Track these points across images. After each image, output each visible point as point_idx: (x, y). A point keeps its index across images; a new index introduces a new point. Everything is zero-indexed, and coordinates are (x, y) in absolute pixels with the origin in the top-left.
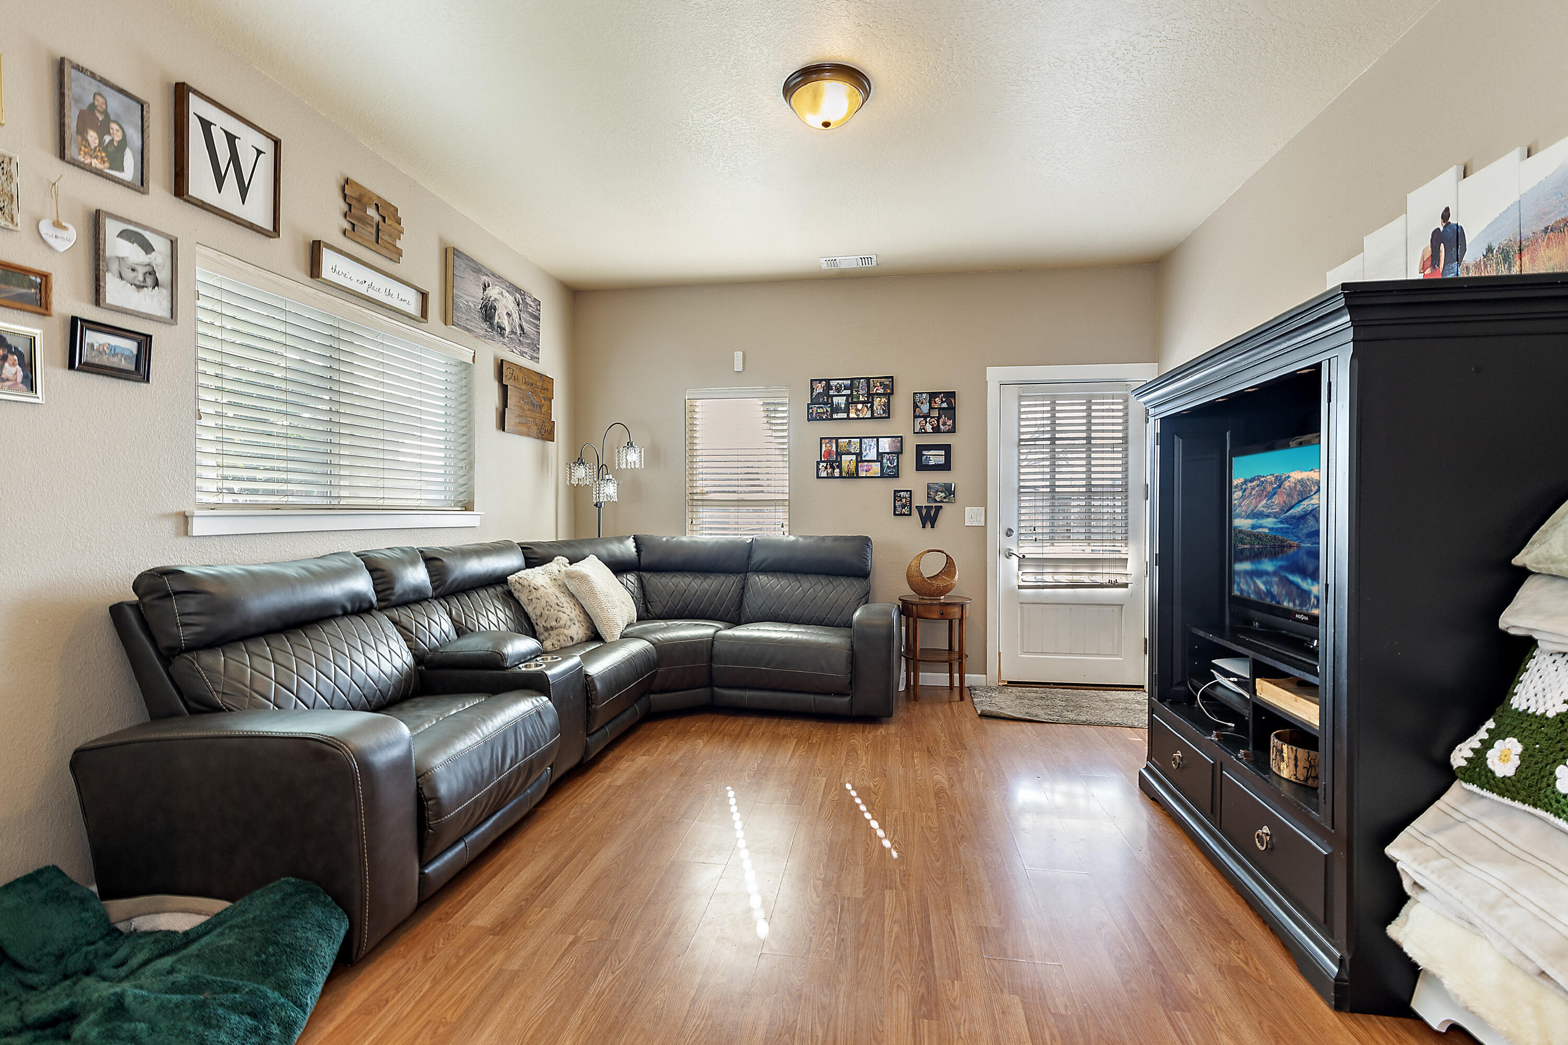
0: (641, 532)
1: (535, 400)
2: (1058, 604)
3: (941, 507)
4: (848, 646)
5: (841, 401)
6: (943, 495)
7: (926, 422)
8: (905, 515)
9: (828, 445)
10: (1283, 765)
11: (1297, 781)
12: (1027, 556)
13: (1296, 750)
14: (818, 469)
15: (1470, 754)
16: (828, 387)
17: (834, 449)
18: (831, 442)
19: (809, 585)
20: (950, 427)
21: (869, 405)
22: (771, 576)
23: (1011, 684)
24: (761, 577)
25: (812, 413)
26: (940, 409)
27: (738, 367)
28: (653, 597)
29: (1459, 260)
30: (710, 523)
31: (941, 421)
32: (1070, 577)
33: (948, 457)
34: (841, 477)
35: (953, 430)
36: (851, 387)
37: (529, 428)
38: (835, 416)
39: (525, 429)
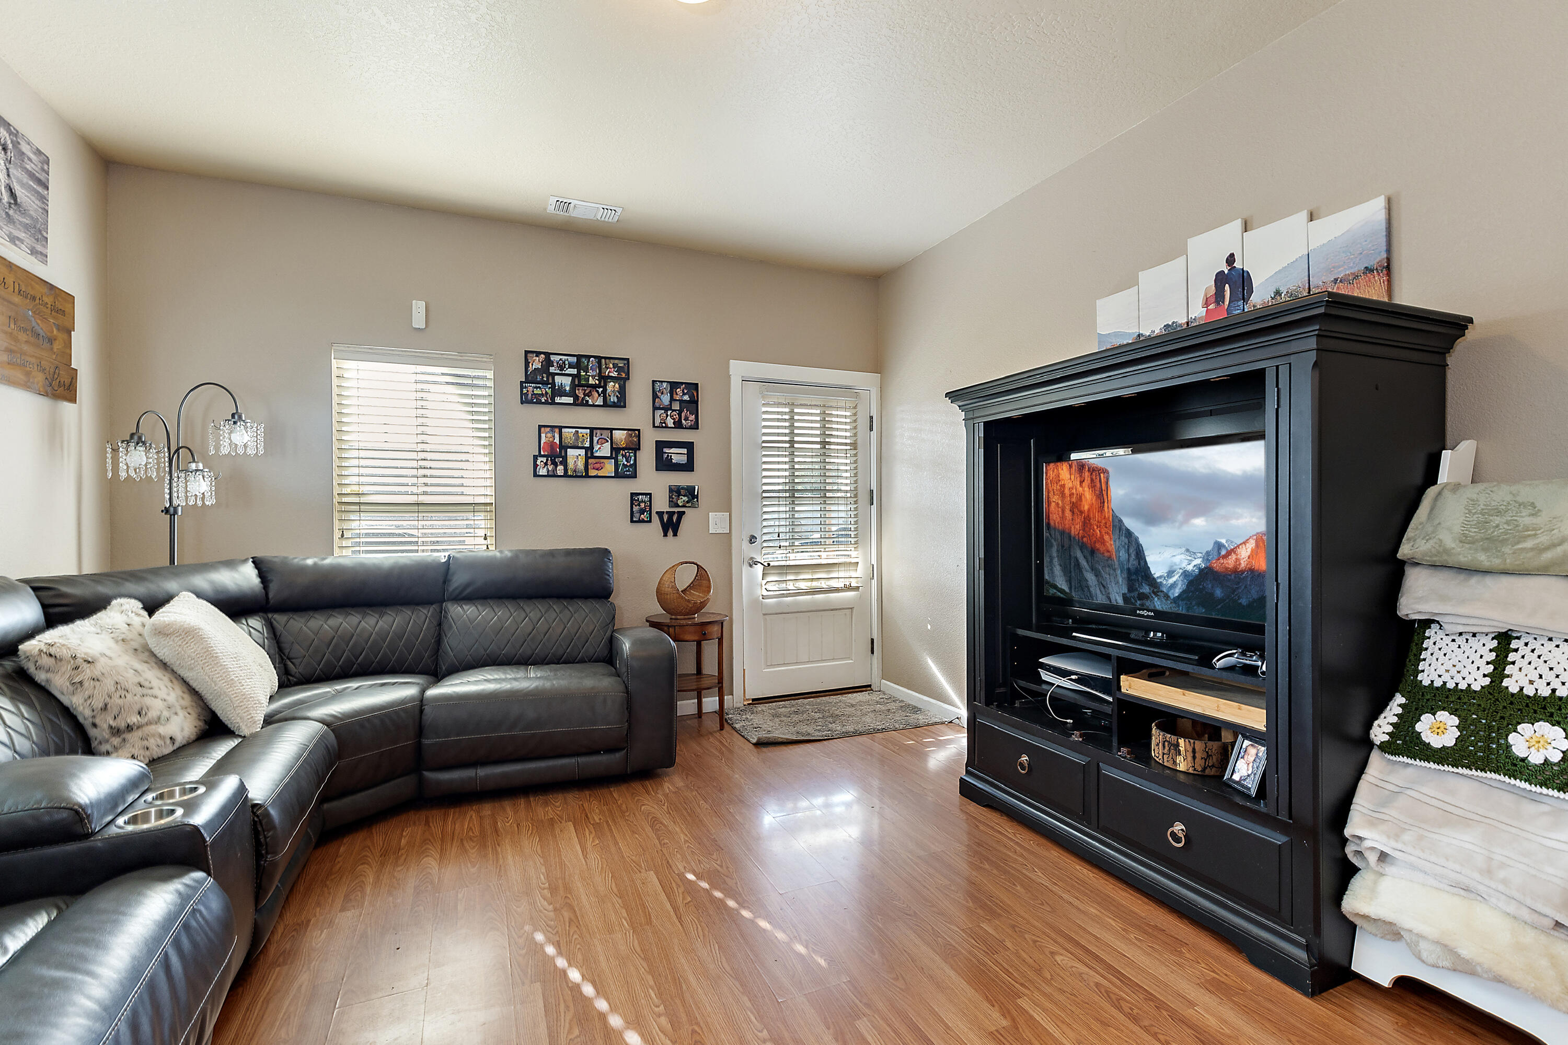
0: (265, 552)
1: (42, 328)
2: (798, 612)
3: (684, 513)
4: (622, 688)
5: (564, 382)
6: (686, 499)
7: (667, 415)
8: (643, 521)
9: (549, 435)
10: (1179, 759)
11: (1195, 772)
12: (772, 564)
13: (1194, 743)
14: (536, 466)
15: (1390, 729)
16: (548, 363)
17: (557, 440)
18: (553, 432)
19: (539, 615)
20: (693, 423)
21: (600, 390)
22: (482, 605)
23: (757, 701)
24: (465, 607)
25: (526, 394)
26: (681, 401)
27: (419, 321)
28: (297, 651)
29: (1245, 300)
30: (367, 535)
31: (683, 415)
32: (809, 584)
33: (691, 455)
34: (566, 475)
35: (695, 426)
36: (578, 366)
37: (28, 374)
38: (558, 400)
39: (19, 375)
